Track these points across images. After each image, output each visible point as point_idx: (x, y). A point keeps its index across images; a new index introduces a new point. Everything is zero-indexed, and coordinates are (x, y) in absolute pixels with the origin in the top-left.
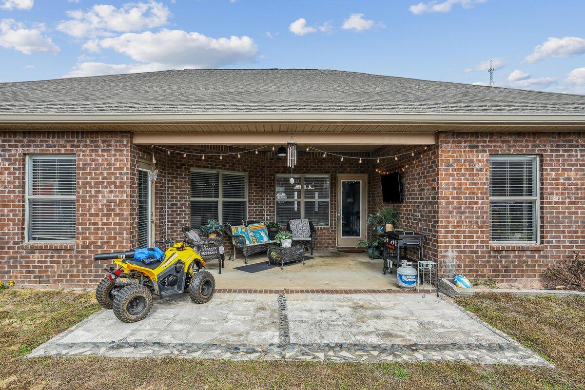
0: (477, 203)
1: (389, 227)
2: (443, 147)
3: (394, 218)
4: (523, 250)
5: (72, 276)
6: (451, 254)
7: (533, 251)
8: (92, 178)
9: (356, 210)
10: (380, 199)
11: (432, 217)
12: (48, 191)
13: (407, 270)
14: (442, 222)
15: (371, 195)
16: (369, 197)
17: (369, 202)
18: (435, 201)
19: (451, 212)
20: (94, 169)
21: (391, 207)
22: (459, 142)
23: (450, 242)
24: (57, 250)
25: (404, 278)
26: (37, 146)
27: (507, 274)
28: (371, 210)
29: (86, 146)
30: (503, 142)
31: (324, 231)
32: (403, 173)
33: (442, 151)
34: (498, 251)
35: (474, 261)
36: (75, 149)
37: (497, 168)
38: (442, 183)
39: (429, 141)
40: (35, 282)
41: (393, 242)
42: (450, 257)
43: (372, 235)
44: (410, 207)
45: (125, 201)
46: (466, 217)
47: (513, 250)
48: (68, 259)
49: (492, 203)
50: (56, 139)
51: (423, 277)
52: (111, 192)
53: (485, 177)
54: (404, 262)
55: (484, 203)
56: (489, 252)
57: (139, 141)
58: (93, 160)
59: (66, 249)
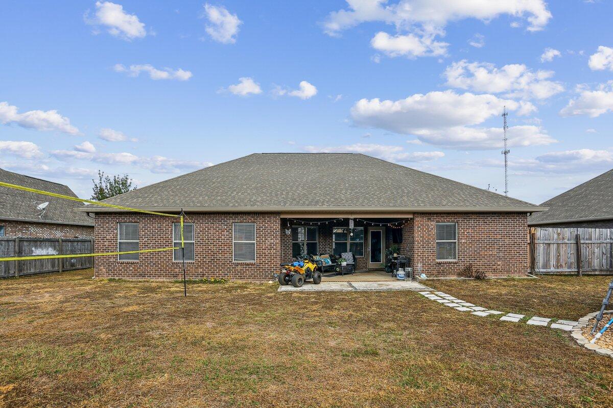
0: (431, 243)
1: (395, 255)
2: (417, 219)
3: (398, 251)
4: (450, 263)
5: (254, 276)
6: (420, 265)
7: (454, 263)
8: (263, 233)
9: (379, 247)
10: (391, 241)
11: (412, 249)
12: (241, 238)
13: (401, 273)
14: (416, 251)
15: (387, 238)
16: (386, 240)
17: (386, 243)
18: (413, 242)
19: (420, 247)
20: (264, 229)
21: (396, 246)
22: (423, 217)
23: (419, 260)
24: (248, 265)
25: (399, 275)
26: (239, 219)
27: (443, 273)
28: (387, 247)
29: (260, 219)
30: (441, 217)
31: (360, 259)
32: (402, 228)
33: (416, 221)
34: (440, 264)
35: (429, 268)
36: (255, 221)
37: (440, 228)
38: (416, 235)
39: (411, 216)
40: (239, 279)
41: (395, 261)
42: (419, 266)
43: (388, 260)
44: (405, 245)
45: (278, 243)
46: (426, 249)
47: (446, 263)
48: (253, 268)
49: (437, 243)
50: (247, 216)
51: (408, 275)
52: (272, 239)
53: (434, 232)
54: (400, 269)
55: (434, 243)
56: (436, 264)
57: (283, 216)
58: (263, 225)
59: (252, 264)
